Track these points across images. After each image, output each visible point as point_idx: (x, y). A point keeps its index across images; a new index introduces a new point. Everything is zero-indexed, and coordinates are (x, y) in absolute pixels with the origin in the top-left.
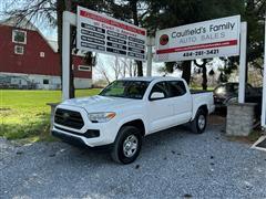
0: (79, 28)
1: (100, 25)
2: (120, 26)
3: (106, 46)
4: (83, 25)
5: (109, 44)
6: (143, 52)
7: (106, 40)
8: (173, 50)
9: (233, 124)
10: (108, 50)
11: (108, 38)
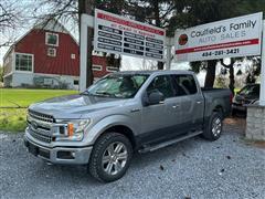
0: (97, 30)
1: (117, 26)
2: (138, 27)
3: (123, 47)
4: (100, 27)
5: (125, 45)
6: (161, 52)
7: (123, 42)
8: (191, 50)
9: (254, 127)
10: (125, 50)
11: (125, 39)
